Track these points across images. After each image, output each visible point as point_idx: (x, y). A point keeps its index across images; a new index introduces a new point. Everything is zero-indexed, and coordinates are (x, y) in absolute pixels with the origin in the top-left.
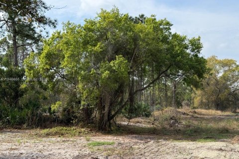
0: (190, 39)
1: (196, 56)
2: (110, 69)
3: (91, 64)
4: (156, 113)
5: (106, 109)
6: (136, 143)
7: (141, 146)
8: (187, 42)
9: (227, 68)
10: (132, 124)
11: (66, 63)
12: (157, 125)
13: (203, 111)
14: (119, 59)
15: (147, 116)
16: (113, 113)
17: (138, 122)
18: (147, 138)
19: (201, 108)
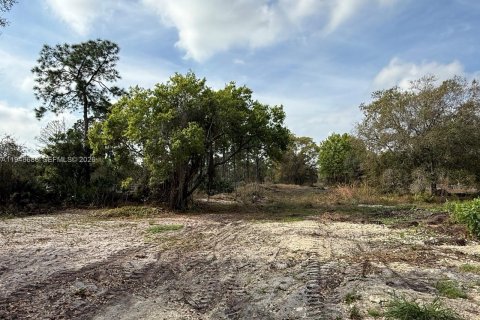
0: (273, 107)
1: (279, 126)
2: (182, 138)
3: (160, 133)
4: (238, 189)
5: (181, 185)
6: (209, 227)
7: (214, 232)
8: (269, 111)
9: (304, 146)
10: (213, 200)
11: (129, 132)
12: (240, 202)
13: (284, 186)
14: (193, 126)
15: (230, 191)
16: (189, 189)
17: (220, 198)
18: (225, 218)
19: (282, 183)
